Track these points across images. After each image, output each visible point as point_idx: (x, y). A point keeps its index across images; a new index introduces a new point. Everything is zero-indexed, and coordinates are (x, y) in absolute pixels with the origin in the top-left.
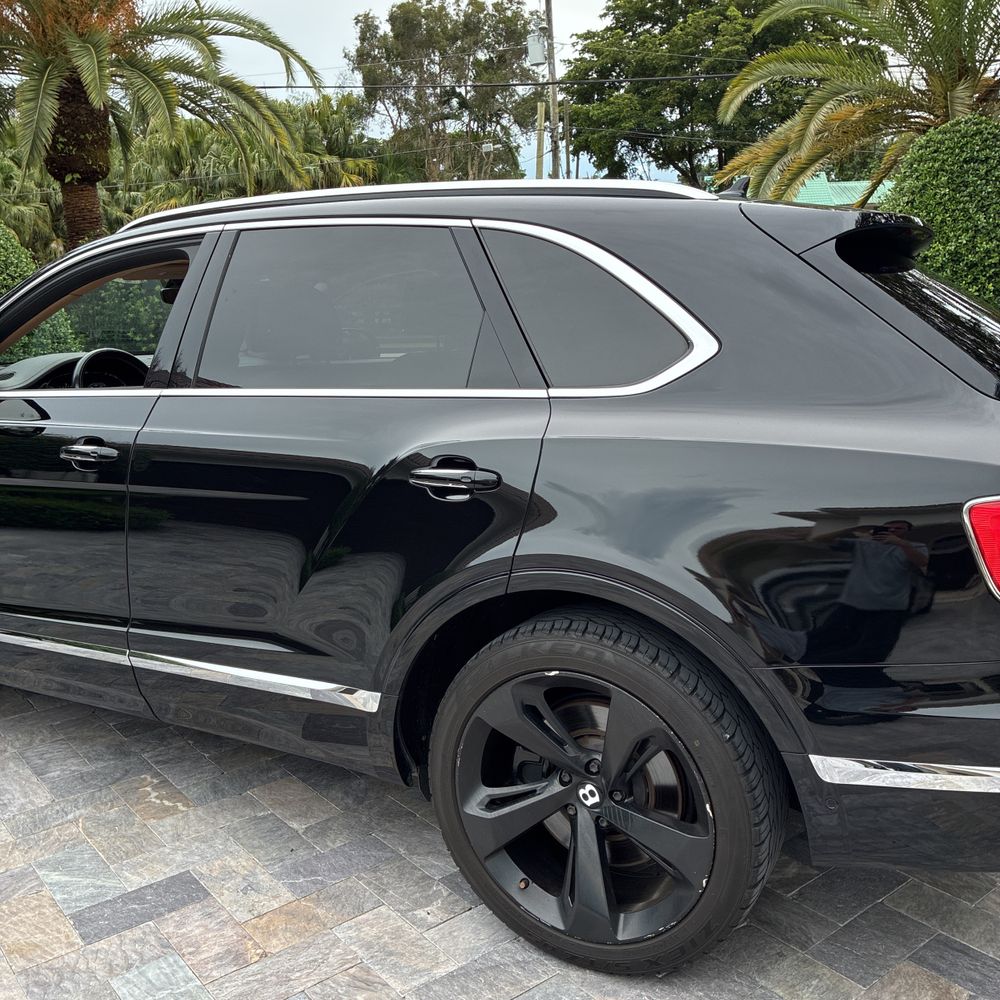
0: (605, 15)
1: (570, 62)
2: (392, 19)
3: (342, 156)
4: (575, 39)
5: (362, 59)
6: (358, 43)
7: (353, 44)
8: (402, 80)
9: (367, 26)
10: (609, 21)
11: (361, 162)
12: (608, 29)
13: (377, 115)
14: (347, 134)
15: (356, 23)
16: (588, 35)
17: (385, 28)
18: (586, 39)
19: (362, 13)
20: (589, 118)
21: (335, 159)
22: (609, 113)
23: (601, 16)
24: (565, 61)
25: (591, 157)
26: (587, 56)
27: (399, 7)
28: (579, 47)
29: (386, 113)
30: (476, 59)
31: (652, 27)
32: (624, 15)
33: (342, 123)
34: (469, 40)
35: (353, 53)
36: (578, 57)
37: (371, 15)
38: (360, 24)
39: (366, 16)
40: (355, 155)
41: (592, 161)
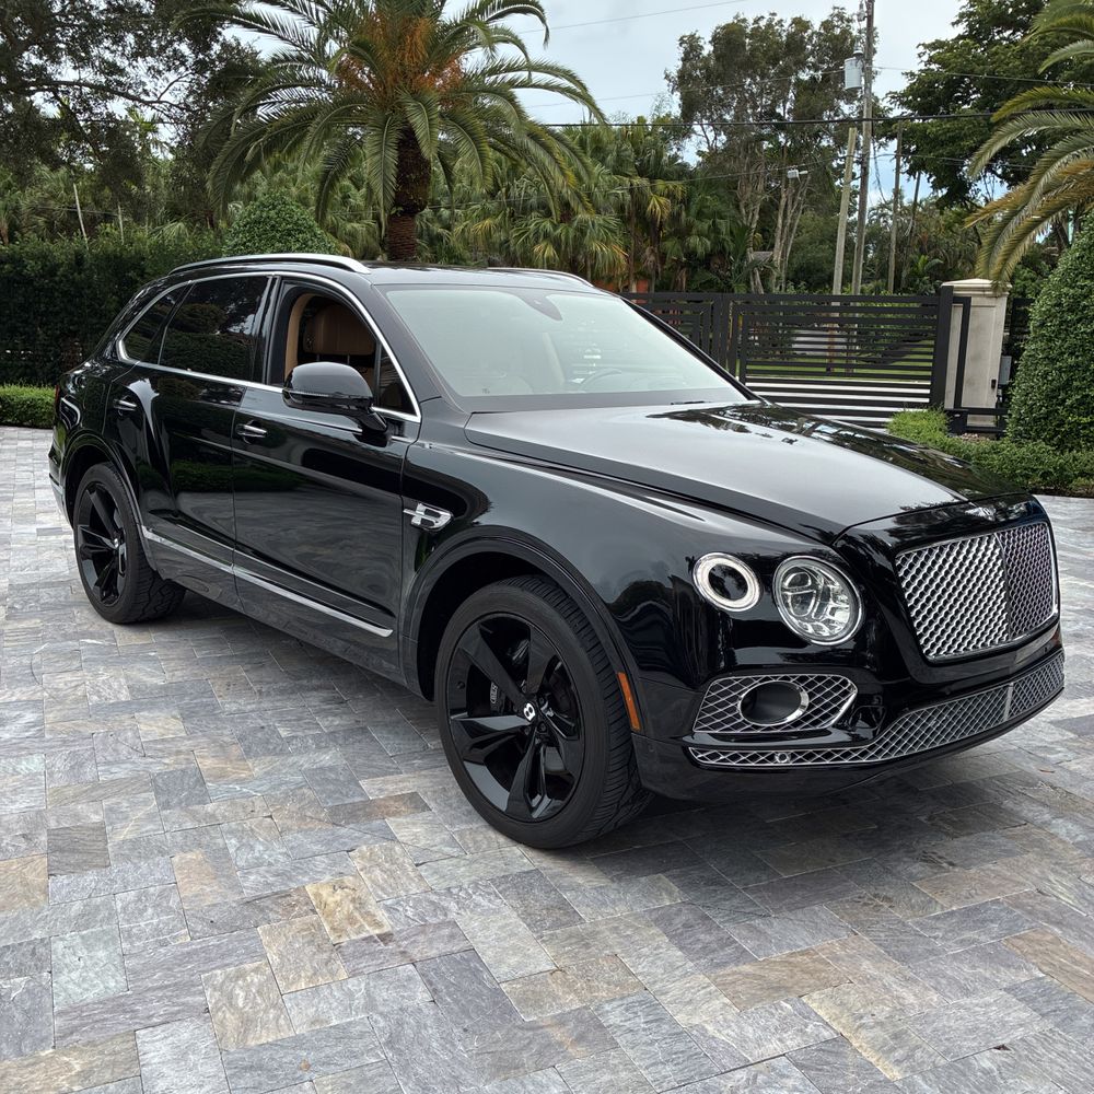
0: (957, 23)
1: (912, 74)
2: (715, 40)
3: (652, 178)
4: (921, 49)
5: (683, 81)
6: (680, 63)
7: (675, 65)
8: (723, 100)
9: (691, 45)
10: (962, 29)
11: (671, 185)
12: (960, 37)
13: (694, 137)
14: (659, 156)
15: (681, 45)
16: (937, 45)
17: (708, 49)
18: (935, 49)
19: (688, 34)
20: (926, 136)
21: (645, 182)
22: (949, 130)
23: (953, 24)
24: (907, 74)
25: (931, 177)
26: (934, 67)
27: (724, 28)
28: (925, 58)
29: (702, 133)
30: (798, 79)
31: (1013, 33)
32: (979, 22)
33: (655, 144)
34: (790, 60)
35: (674, 74)
36: (924, 68)
37: (697, 36)
38: (684, 45)
39: (692, 36)
40: (666, 177)
41: (932, 180)
